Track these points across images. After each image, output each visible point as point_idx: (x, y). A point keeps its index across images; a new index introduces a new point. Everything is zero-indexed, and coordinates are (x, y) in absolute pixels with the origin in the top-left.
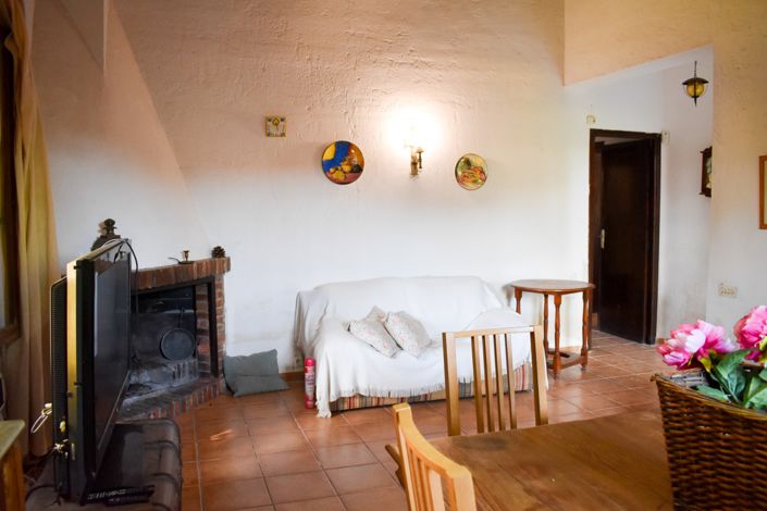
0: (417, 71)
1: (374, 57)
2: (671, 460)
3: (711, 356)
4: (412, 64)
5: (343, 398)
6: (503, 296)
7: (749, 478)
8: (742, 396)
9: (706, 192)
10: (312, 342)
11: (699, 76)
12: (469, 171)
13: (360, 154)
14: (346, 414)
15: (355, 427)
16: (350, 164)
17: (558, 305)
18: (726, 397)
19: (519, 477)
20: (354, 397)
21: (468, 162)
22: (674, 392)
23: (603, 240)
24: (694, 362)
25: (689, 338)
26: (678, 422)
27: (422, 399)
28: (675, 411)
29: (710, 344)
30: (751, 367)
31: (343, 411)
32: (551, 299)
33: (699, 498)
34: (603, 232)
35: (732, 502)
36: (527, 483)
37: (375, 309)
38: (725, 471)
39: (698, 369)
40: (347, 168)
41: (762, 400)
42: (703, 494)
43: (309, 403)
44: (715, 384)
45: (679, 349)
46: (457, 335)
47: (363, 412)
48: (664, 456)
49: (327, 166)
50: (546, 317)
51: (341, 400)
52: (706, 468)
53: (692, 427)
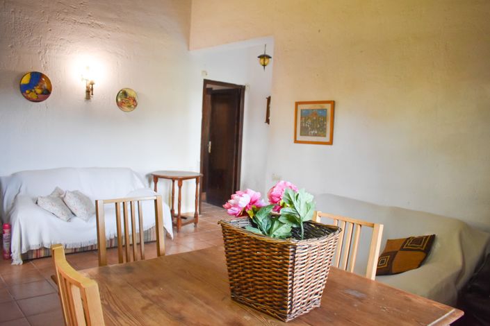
0: (92, 29)
1: (62, 16)
2: (229, 271)
3: (253, 209)
4: (89, 25)
5: (32, 250)
6: (146, 181)
7: (269, 277)
8: (269, 232)
9: (268, 121)
10: (8, 212)
11: (267, 54)
12: (126, 99)
13: (49, 82)
14: (35, 261)
15: (41, 270)
16: (41, 89)
17: (180, 186)
18: (261, 233)
19: (140, 289)
20: (40, 249)
21: (125, 93)
22: (230, 230)
23: (210, 147)
24: (244, 213)
25: (241, 198)
26: (232, 247)
27: (89, 249)
28: (231, 241)
29: (252, 202)
30: (274, 215)
31: (32, 260)
32: (176, 182)
33: (244, 291)
34: (210, 143)
35: (261, 291)
36: (144, 292)
37: (57, 189)
38: (257, 274)
39: (246, 217)
40: (39, 91)
41: (279, 233)
42: (246, 289)
43: (6, 255)
44: (255, 226)
45: (235, 205)
46: (105, 202)
47: (46, 259)
48: (225, 268)
49: (24, 89)
50: (173, 194)
51: (30, 252)
52: (247, 273)
53: (240, 250)
